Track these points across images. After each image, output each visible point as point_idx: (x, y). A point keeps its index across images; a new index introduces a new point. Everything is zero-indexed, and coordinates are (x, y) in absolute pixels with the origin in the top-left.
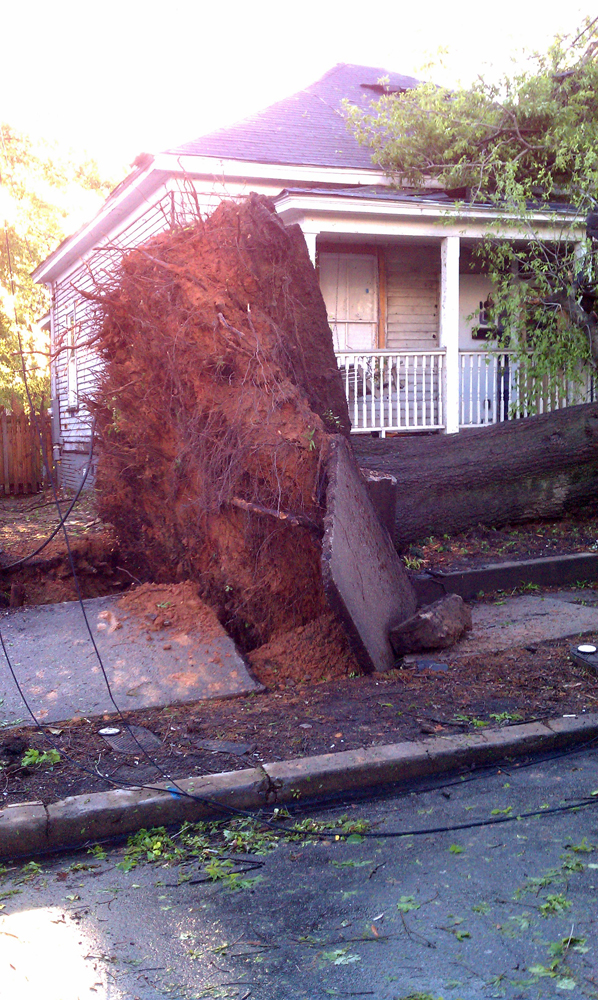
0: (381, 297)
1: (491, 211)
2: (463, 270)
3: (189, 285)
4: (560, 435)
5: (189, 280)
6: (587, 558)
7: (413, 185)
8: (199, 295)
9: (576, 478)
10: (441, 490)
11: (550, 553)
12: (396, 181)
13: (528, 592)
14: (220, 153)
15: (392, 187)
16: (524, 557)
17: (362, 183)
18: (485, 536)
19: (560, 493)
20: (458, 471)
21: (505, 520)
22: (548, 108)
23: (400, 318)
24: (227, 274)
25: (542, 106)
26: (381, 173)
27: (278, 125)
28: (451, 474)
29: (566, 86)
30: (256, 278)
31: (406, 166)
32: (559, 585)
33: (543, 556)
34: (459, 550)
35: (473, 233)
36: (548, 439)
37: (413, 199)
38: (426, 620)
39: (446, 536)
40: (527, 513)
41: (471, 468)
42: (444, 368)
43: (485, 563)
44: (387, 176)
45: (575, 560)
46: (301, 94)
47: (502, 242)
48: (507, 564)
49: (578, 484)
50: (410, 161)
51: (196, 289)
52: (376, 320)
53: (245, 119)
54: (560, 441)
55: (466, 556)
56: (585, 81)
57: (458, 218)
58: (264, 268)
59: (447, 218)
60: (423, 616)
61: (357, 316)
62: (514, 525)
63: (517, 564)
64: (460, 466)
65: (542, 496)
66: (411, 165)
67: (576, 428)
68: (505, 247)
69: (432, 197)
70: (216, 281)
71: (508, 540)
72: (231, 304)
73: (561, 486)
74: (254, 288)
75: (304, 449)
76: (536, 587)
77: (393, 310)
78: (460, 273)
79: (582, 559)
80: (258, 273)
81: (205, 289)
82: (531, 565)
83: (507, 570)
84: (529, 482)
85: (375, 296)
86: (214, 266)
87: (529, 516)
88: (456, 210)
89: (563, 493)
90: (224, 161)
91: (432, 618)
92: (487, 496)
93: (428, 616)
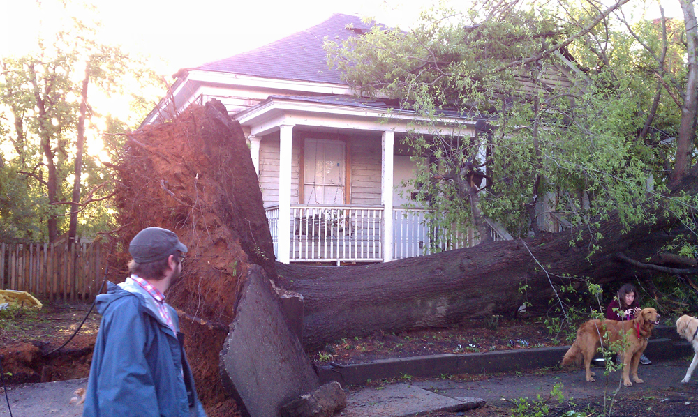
0: (348, 169)
1: (414, 115)
2: (396, 153)
3: (158, 159)
4: (441, 269)
5: (159, 156)
6: (451, 357)
7: (369, 96)
8: (163, 166)
9: (453, 300)
10: (353, 305)
11: (425, 352)
12: (358, 93)
13: (403, 381)
14: (236, 70)
15: (355, 96)
16: (404, 355)
17: (335, 93)
18: (383, 339)
19: (442, 310)
20: (367, 292)
21: (402, 328)
22: (457, 49)
23: (361, 184)
24: (188, 152)
25: (453, 47)
26: (348, 87)
27: (281, 52)
28: (362, 294)
29: (472, 35)
30: (207, 155)
31: (363, 83)
32: (427, 376)
33: (418, 355)
34: (361, 348)
35: (401, 129)
36: (433, 271)
37: (360, 105)
38: (305, 399)
39: (356, 338)
40: (418, 323)
41: (377, 290)
42: (382, 219)
43: (375, 359)
44: (352, 89)
45: (440, 359)
46: (303, 33)
47: (419, 136)
48: (391, 360)
49: (455, 305)
50: (366, 79)
51: (162, 162)
52: (344, 185)
53: (259, 48)
54: (441, 273)
55: (364, 353)
56: (485, 32)
57: (389, 119)
58: (214, 149)
59: (382, 119)
60: (303, 397)
61: (331, 181)
62: (409, 331)
63: (397, 360)
64: (369, 289)
65: (429, 312)
66: (368, 82)
67: (454, 265)
68: (421, 139)
69: (374, 105)
70: (179, 157)
71: (399, 342)
72: (187, 173)
73: (443, 305)
74: (206, 162)
75: (229, 274)
76: (410, 378)
77: (355, 178)
78: (394, 154)
79: (446, 358)
80: (209, 153)
81: (168, 162)
82: (407, 361)
83: (389, 364)
84: (419, 301)
85: (344, 168)
86: (179, 147)
87: (419, 325)
88: (389, 114)
89: (444, 310)
90: (238, 76)
91: (309, 398)
92: (388, 311)
93: (306, 397)
